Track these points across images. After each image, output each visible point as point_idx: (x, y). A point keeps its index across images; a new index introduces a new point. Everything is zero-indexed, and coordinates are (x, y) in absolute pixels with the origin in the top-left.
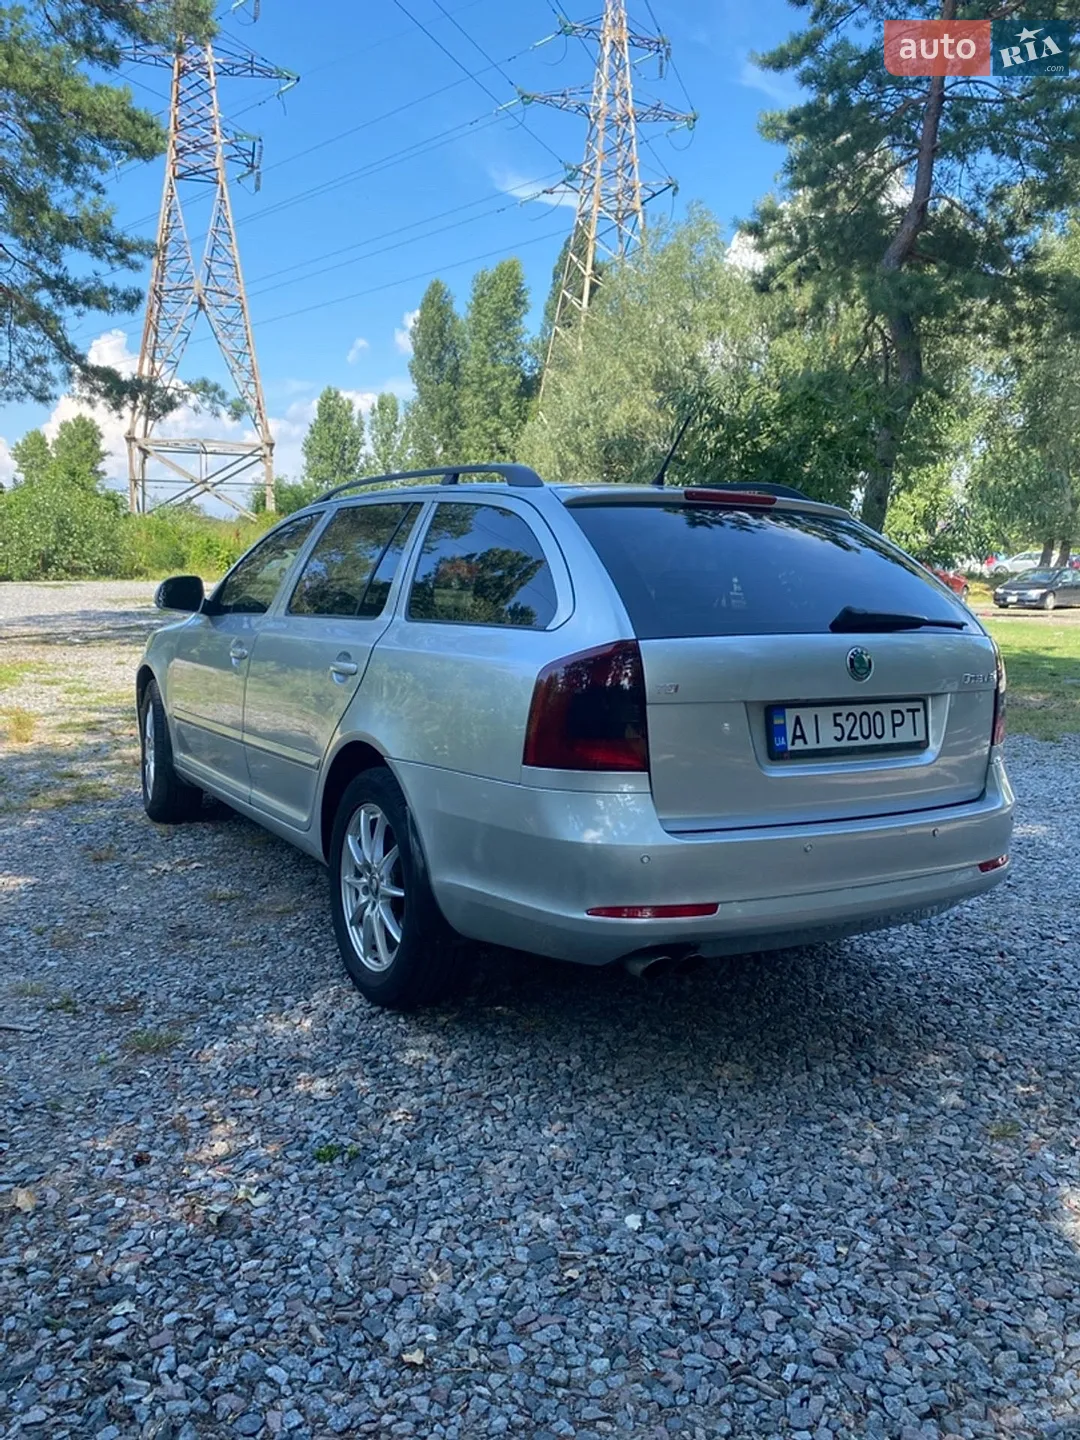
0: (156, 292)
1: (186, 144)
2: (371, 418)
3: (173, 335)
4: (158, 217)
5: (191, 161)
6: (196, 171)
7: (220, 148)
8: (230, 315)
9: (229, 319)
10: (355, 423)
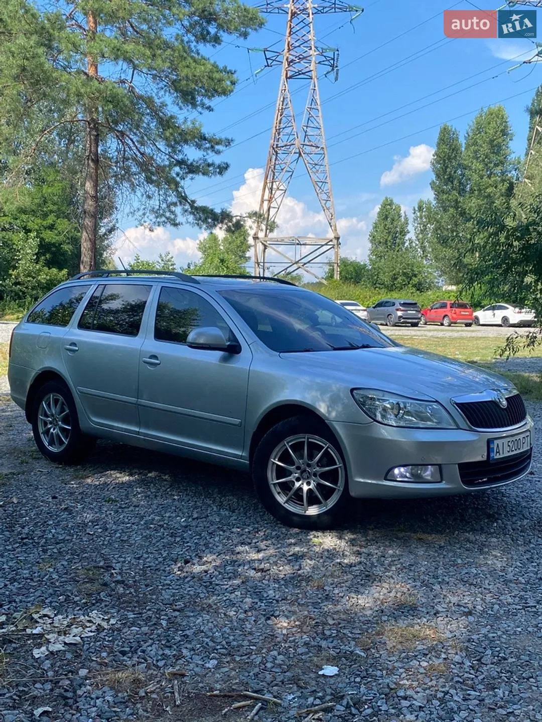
0: (273, 148)
1: (294, 58)
2: (413, 215)
3: (282, 173)
4: (276, 103)
5: (297, 67)
6: (300, 73)
7: (314, 59)
8: (316, 158)
9: (316, 162)
10: (403, 220)
